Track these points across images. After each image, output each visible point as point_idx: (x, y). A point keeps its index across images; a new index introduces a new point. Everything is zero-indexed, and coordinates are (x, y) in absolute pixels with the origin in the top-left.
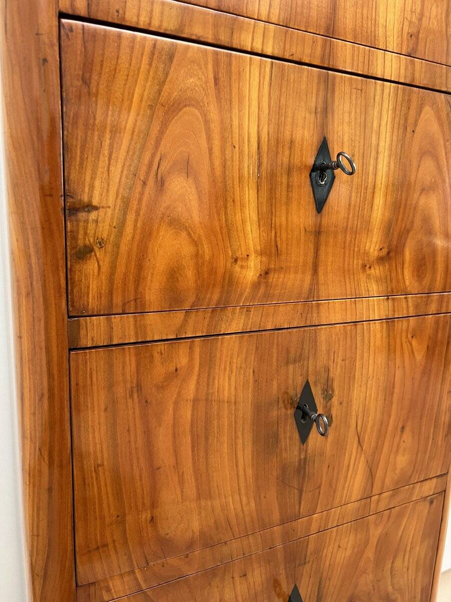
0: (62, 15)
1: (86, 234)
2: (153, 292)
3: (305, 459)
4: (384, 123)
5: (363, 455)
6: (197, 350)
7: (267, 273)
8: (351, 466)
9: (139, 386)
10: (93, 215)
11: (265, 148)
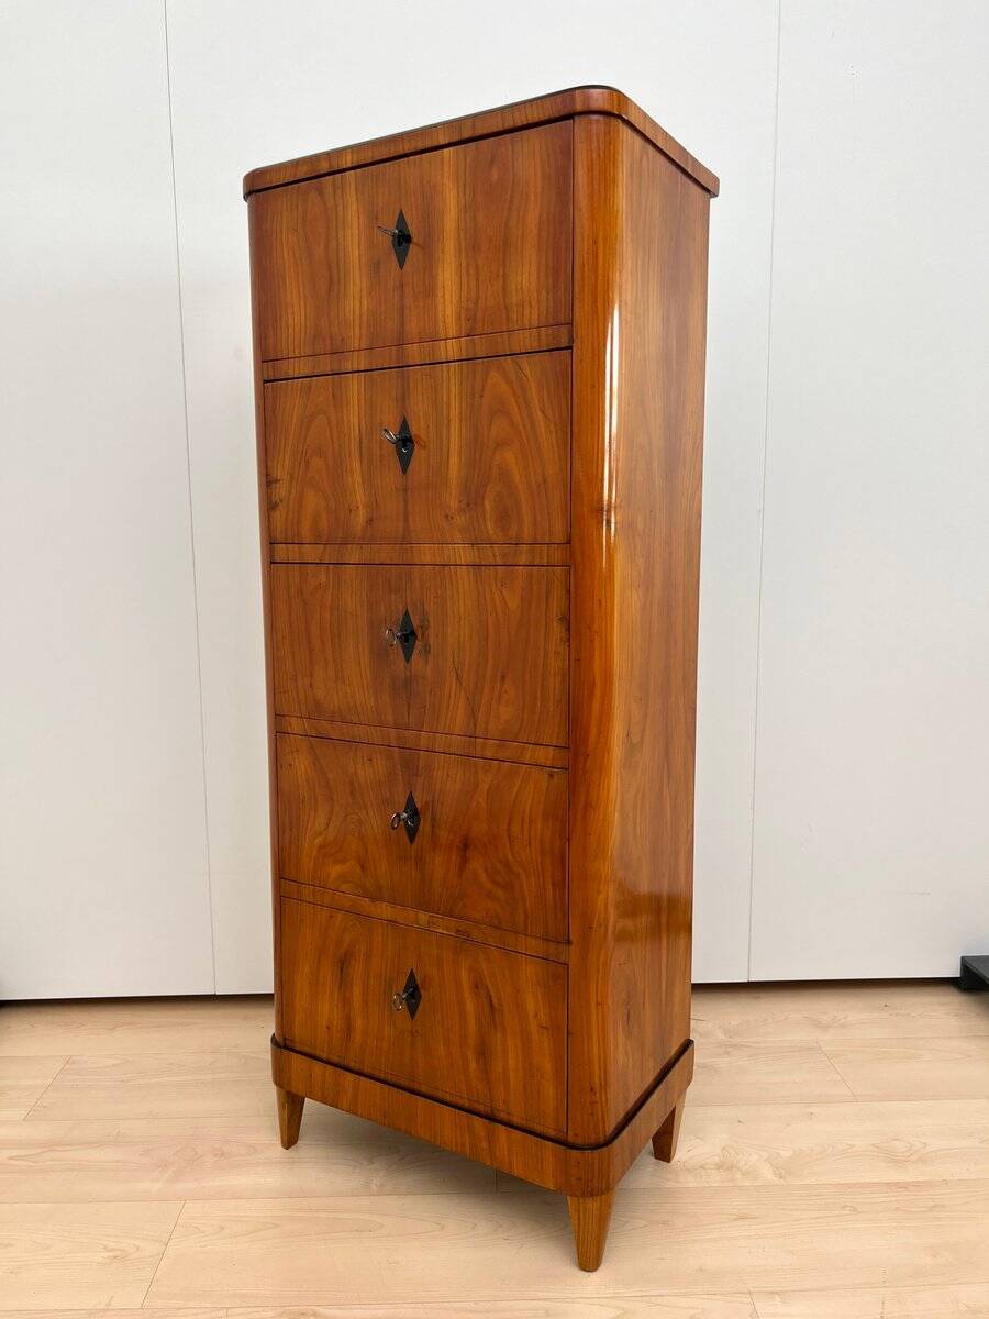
0: (265, 382)
1: (275, 496)
2: (306, 531)
4: (452, 395)
7: (371, 520)
9: (302, 591)
10: (278, 484)
11: (363, 431)
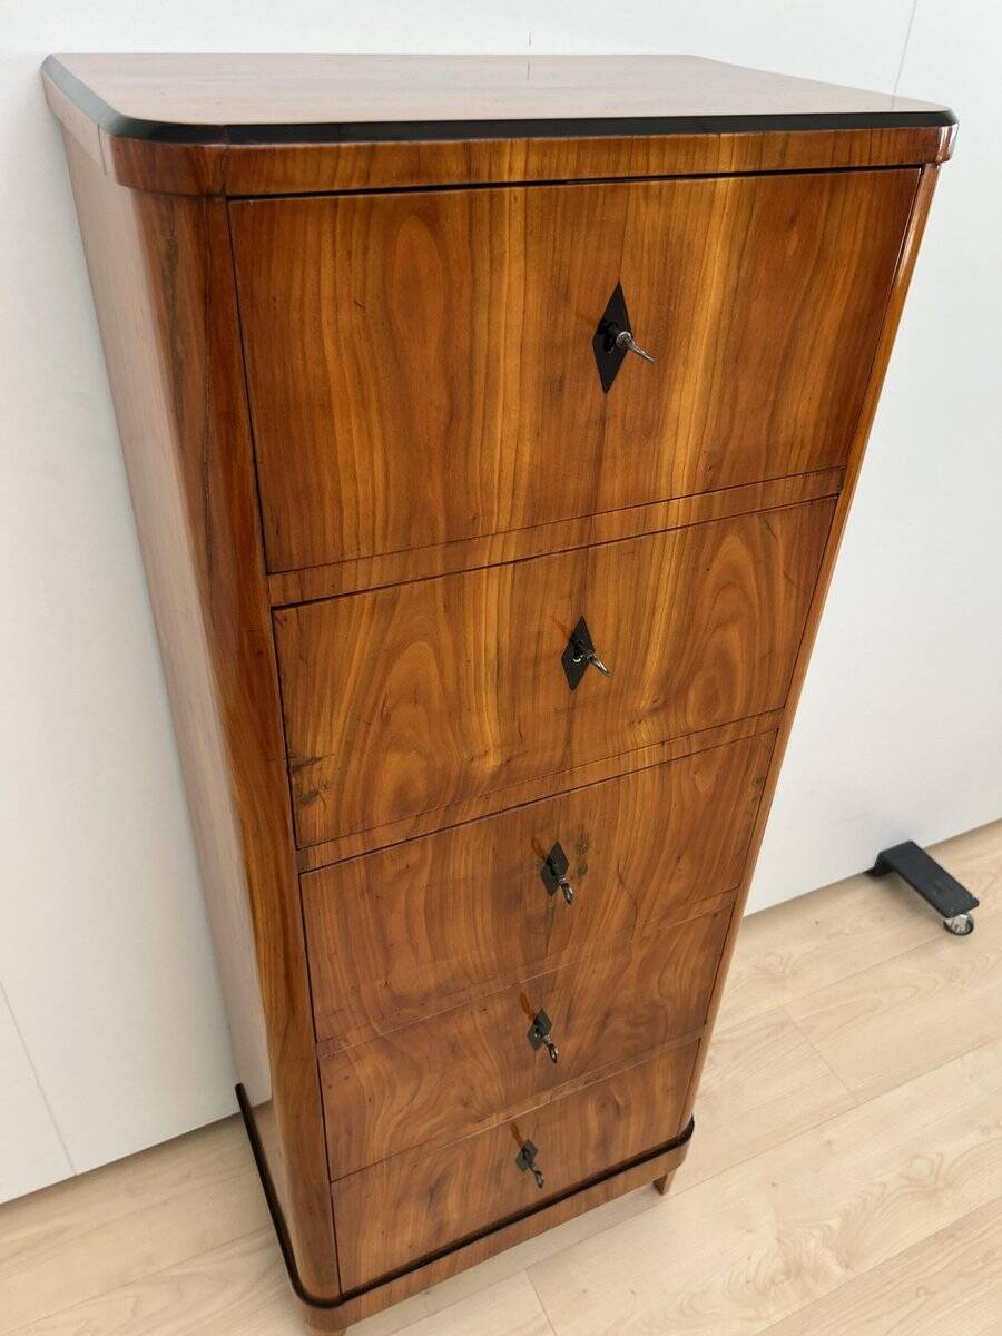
0: (274, 609)
1: (310, 782)
2: (381, 809)
3: (553, 909)
5: (625, 893)
6: (430, 847)
7: (508, 761)
8: (610, 904)
9: (369, 888)
10: (317, 765)
11: (505, 650)
